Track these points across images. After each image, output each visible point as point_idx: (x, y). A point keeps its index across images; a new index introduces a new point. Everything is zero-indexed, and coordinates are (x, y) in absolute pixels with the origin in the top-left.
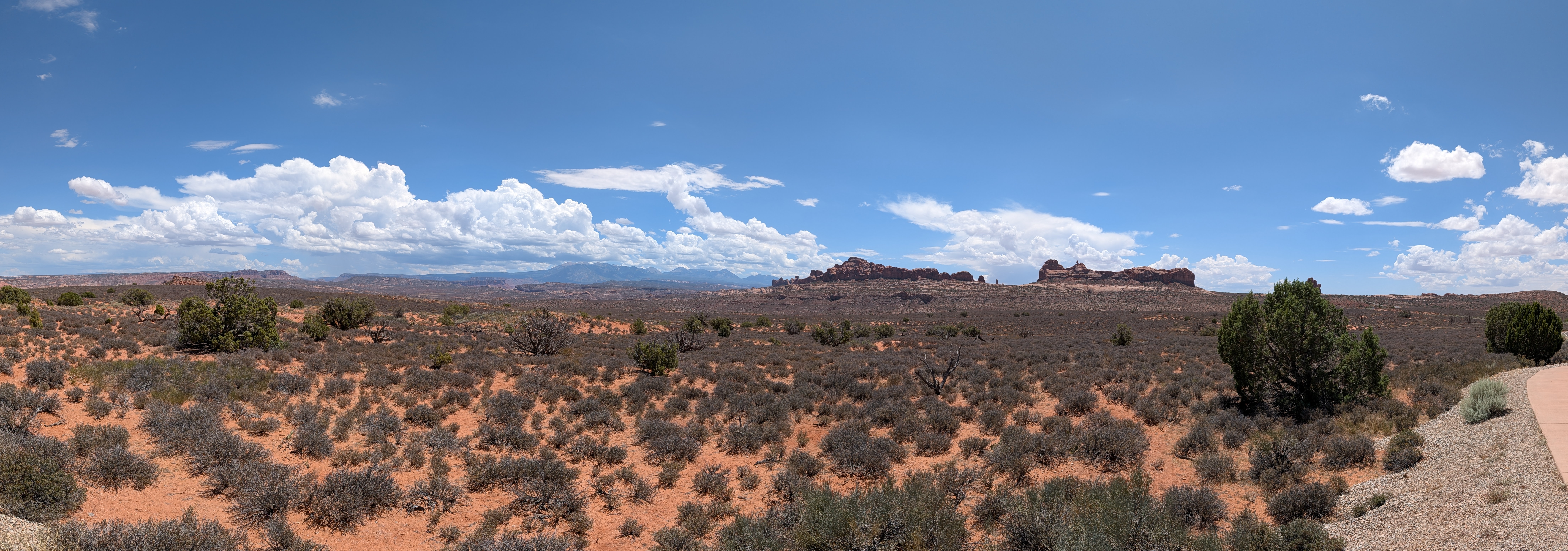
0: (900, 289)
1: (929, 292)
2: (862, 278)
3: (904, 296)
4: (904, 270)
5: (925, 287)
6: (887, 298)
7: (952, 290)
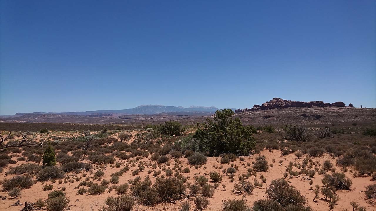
0: (302, 112)
1: (319, 113)
2: (281, 108)
3: (305, 116)
4: (304, 103)
5: (316, 111)
6: (295, 117)
7: (333, 112)
